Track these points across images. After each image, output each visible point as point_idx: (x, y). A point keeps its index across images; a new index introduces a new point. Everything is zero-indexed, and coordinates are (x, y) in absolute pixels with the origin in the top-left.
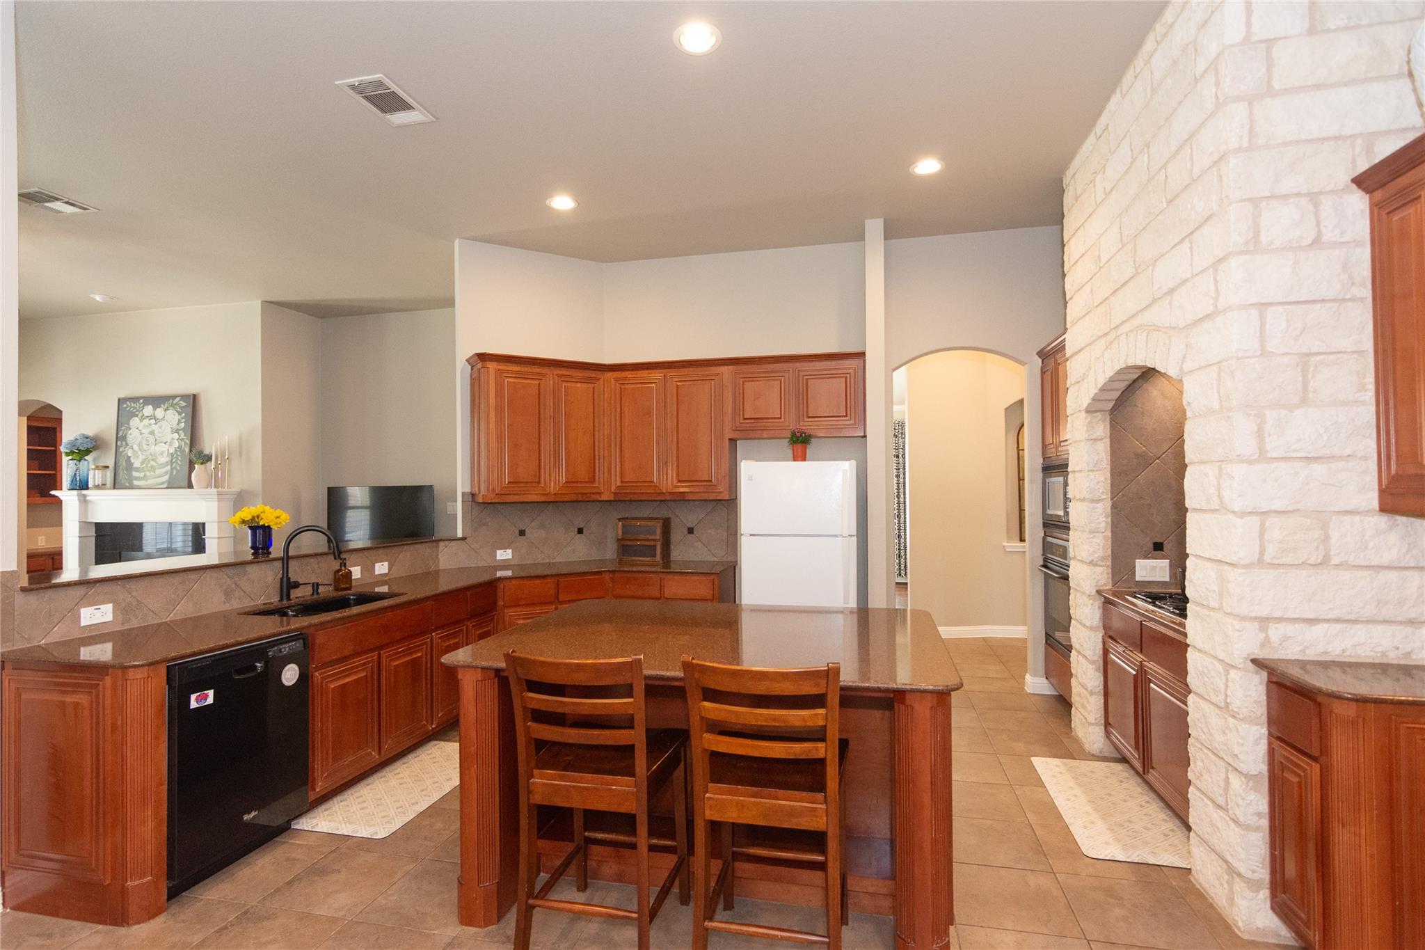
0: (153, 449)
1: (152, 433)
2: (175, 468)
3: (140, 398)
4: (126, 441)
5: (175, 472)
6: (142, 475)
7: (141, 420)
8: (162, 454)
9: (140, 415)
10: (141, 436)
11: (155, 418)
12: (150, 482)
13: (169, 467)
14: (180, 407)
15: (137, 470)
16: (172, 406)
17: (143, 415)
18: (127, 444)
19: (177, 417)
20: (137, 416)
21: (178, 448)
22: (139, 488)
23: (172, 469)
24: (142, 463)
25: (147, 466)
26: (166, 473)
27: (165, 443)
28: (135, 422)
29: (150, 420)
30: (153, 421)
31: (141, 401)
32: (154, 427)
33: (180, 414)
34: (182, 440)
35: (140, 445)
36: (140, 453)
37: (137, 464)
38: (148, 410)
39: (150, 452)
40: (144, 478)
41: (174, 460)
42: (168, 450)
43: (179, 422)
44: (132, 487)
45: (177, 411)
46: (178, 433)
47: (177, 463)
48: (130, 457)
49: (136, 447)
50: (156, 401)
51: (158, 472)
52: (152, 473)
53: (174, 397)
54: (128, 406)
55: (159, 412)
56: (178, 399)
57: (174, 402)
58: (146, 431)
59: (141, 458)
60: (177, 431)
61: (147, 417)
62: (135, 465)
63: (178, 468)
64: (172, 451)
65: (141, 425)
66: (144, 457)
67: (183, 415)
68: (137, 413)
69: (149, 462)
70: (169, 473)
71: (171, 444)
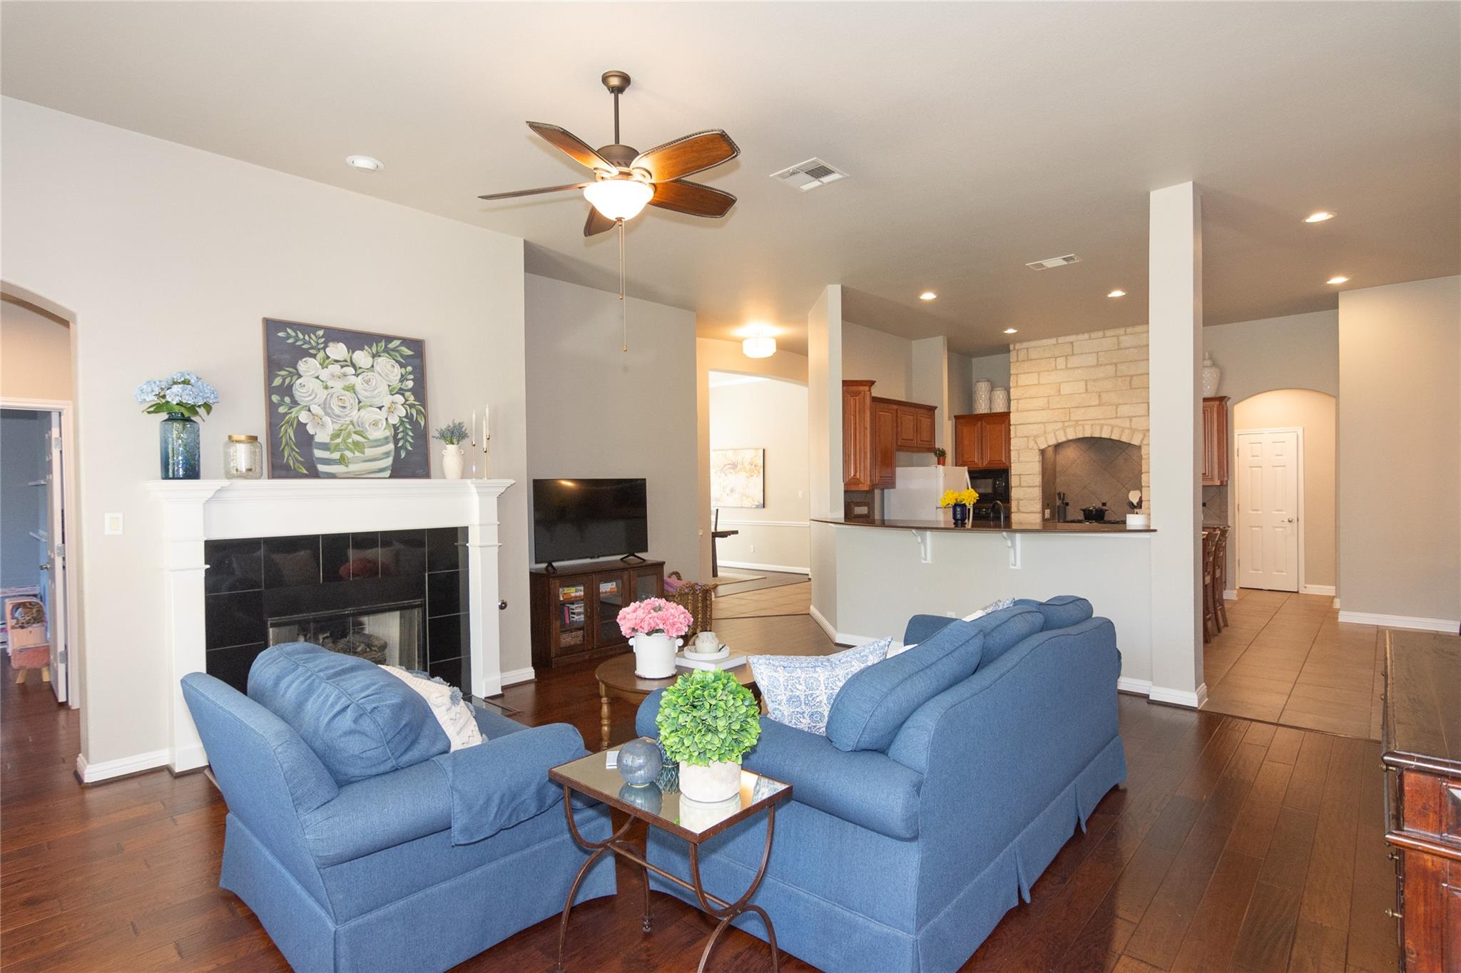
0: (355, 414)
1: (351, 389)
2: (403, 447)
3: (320, 328)
4: (292, 397)
5: (403, 454)
6: (336, 455)
7: (323, 366)
8: (375, 424)
9: (321, 354)
10: (326, 392)
11: (354, 366)
12: (353, 468)
13: (391, 446)
14: (402, 356)
15: (325, 447)
16: (386, 350)
17: (328, 357)
18: (295, 403)
19: (397, 371)
20: (314, 356)
21: (406, 417)
22: (332, 476)
23: (397, 450)
24: (336, 435)
25: (344, 441)
26: (387, 454)
27: (380, 408)
28: (307, 366)
29: (342, 367)
30: (351, 370)
31: (321, 333)
32: (353, 380)
33: (402, 366)
34: (411, 406)
35: (325, 406)
36: (327, 420)
37: (321, 436)
38: (338, 350)
39: (348, 419)
40: (342, 460)
41: (400, 436)
42: (387, 419)
43: (403, 379)
44: (314, 474)
45: (397, 361)
46: (403, 395)
47: (407, 441)
48: (306, 424)
49: (315, 409)
50: (356, 340)
51: (369, 452)
52: (357, 454)
53: (389, 339)
54: (289, 337)
55: (362, 357)
56: (397, 343)
57: (391, 345)
58: (338, 385)
59: (331, 427)
60: (401, 392)
61: (337, 361)
62: (317, 439)
63: (410, 448)
64: (394, 420)
65: (324, 374)
66: (337, 427)
67: (410, 369)
68: (312, 351)
69: (349, 435)
70: (393, 454)
71: (390, 411)
